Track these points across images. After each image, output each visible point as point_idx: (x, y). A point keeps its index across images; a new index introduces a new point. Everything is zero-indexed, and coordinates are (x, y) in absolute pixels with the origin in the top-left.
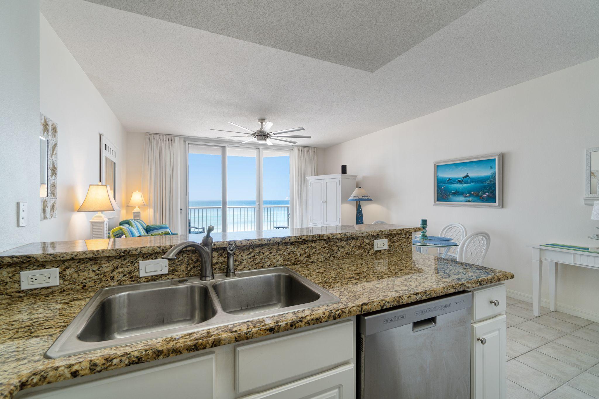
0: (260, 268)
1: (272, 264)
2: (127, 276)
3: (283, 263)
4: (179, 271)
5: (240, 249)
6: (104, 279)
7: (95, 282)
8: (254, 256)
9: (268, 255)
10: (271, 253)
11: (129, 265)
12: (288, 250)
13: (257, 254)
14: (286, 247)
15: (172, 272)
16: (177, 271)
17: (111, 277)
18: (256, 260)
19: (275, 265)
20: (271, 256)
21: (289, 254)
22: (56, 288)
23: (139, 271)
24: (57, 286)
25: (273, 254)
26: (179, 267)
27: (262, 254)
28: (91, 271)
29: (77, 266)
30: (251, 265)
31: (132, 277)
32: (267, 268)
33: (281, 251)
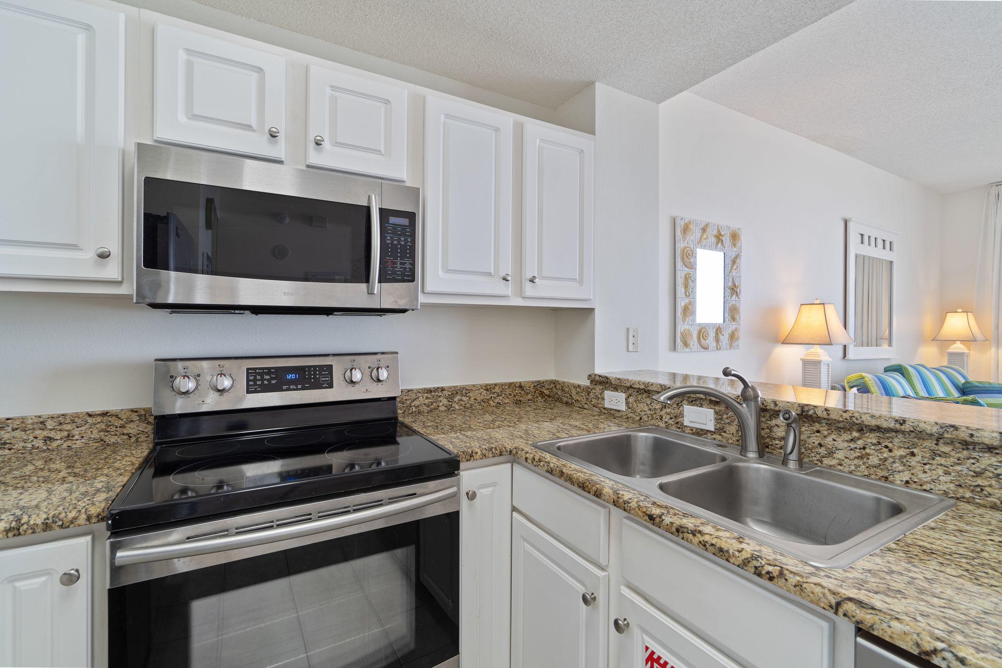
0: (880, 479)
1: (915, 482)
2: (673, 420)
3: (954, 492)
4: (728, 432)
5: (830, 424)
6: (655, 416)
7: (648, 417)
8: (864, 448)
9: (902, 457)
10: (913, 454)
11: (675, 406)
12: (973, 464)
13: (873, 447)
14: (965, 452)
15: (720, 430)
16: (725, 432)
17: (660, 416)
18: (868, 459)
19: (924, 487)
20: (913, 463)
21: (978, 474)
22: (624, 414)
23: (683, 417)
24: (624, 412)
25: (918, 458)
26: (727, 426)
27: (885, 449)
28: (645, 404)
29: (636, 396)
30: (857, 466)
31: (677, 423)
32: (900, 486)
33: (948, 460)
